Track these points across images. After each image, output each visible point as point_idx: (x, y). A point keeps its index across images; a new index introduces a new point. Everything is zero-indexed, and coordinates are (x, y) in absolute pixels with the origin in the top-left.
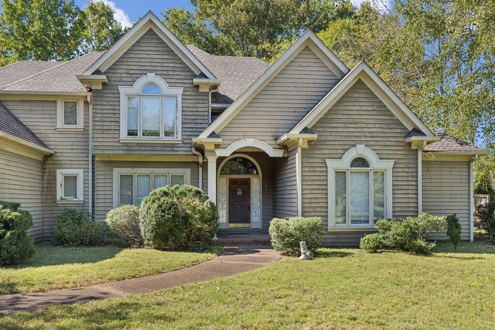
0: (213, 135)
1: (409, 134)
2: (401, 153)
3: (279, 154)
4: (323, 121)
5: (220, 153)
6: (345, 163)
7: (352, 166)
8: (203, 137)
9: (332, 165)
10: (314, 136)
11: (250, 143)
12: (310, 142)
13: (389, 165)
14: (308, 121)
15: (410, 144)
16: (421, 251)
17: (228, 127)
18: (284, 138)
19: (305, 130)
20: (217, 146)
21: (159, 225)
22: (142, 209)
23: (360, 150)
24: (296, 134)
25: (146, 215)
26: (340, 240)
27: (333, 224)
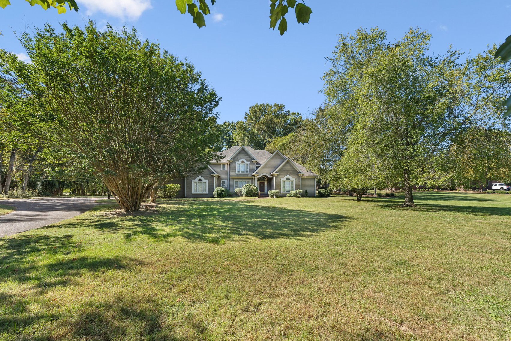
0: (257, 173)
1: (299, 173)
2: (297, 177)
3: (271, 177)
4: (280, 170)
5: (258, 177)
6: (285, 179)
7: (286, 179)
8: (255, 173)
9: (282, 179)
10: (278, 174)
11: (265, 174)
12: (277, 175)
13: (294, 180)
14: (277, 170)
15: (299, 175)
16: (298, 197)
17: (260, 171)
18: (272, 174)
19: (276, 172)
20: (257, 175)
21: (247, 192)
22: (243, 189)
23: (288, 176)
24: (274, 173)
25: (244, 190)
26: (284, 195)
27: (282, 192)
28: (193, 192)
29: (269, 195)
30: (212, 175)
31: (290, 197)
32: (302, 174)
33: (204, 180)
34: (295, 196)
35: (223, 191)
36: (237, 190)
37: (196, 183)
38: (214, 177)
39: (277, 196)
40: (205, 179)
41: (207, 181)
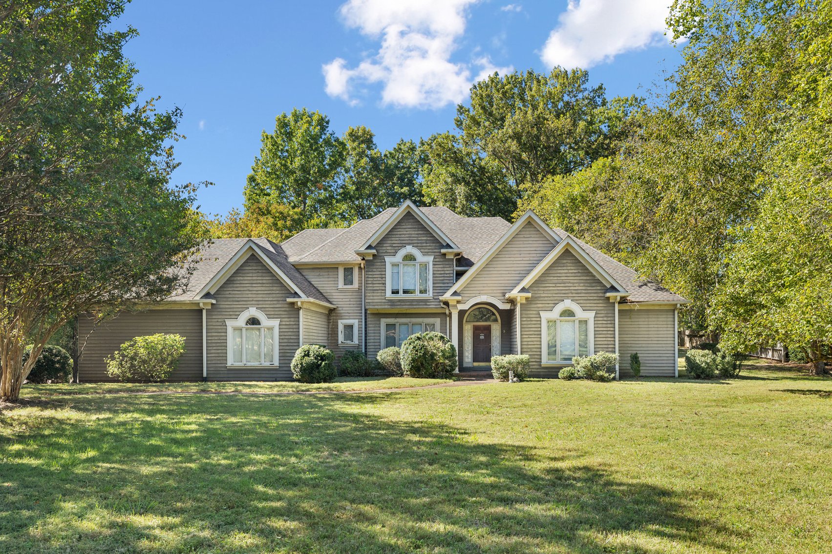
0: (455, 293)
1: (607, 290)
2: (601, 305)
3: (507, 307)
4: (537, 282)
5: (461, 307)
6: (554, 314)
7: (561, 316)
8: (447, 296)
9: (545, 316)
10: (529, 295)
11: (484, 298)
12: (527, 299)
13: (590, 316)
14: (526, 282)
15: (608, 298)
16: (602, 379)
17: (467, 287)
18: (507, 296)
19: (523, 290)
20: (458, 302)
21: (413, 360)
22: (403, 350)
23: (568, 304)
24: (514, 293)
25: (405, 353)
26: (551, 373)
27: (546, 361)
28: (231, 362)
29: (495, 373)
30: (293, 304)
31: (571, 377)
32: (618, 295)
33: (265, 322)
34: (591, 374)
35: (323, 358)
36: (384, 355)
37: (241, 329)
38: (299, 309)
39: (521, 378)
40: (269, 317)
41: (275, 323)
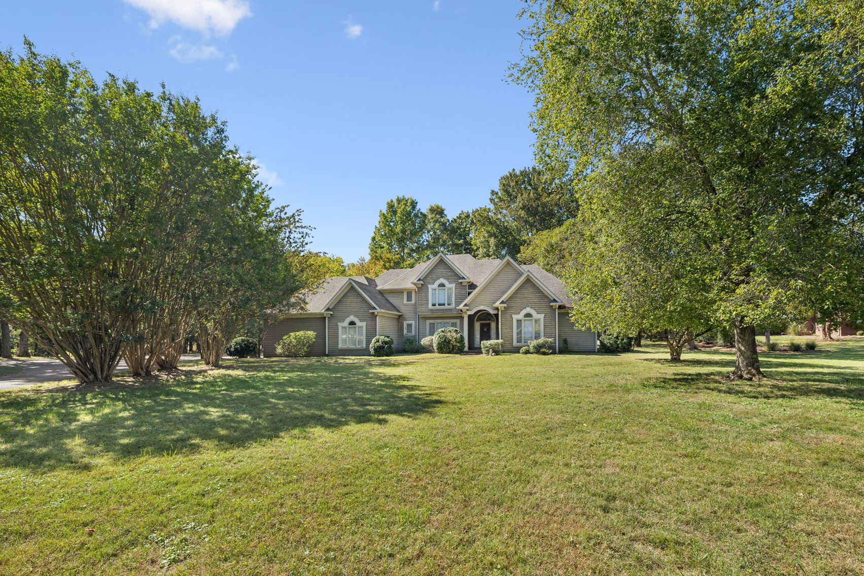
0: (466, 305)
1: (551, 302)
2: (548, 310)
3: (495, 312)
4: (511, 298)
5: (469, 313)
6: (521, 316)
7: (524, 317)
8: (461, 307)
9: (515, 317)
10: (506, 305)
11: (482, 308)
12: (504, 307)
13: (542, 316)
14: (504, 298)
15: (552, 306)
16: (544, 354)
17: (472, 301)
18: (494, 306)
19: (502, 302)
20: (468, 310)
23: (528, 310)
24: (497, 304)
25: (433, 340)
26: (516, 350)
27: (515, 343)
28: (340, 346)
29: (483, 351)
30: (373, 313)
31: (527, 352)
32: (557, 304)
33: (359, 323)
34: (539, 350)
35: (386, 343)
36: (425, 341)
37: (345, 328)
38: (376, 316)
39: (497, 353)
40: (361, 321)
41: (364, 324)
